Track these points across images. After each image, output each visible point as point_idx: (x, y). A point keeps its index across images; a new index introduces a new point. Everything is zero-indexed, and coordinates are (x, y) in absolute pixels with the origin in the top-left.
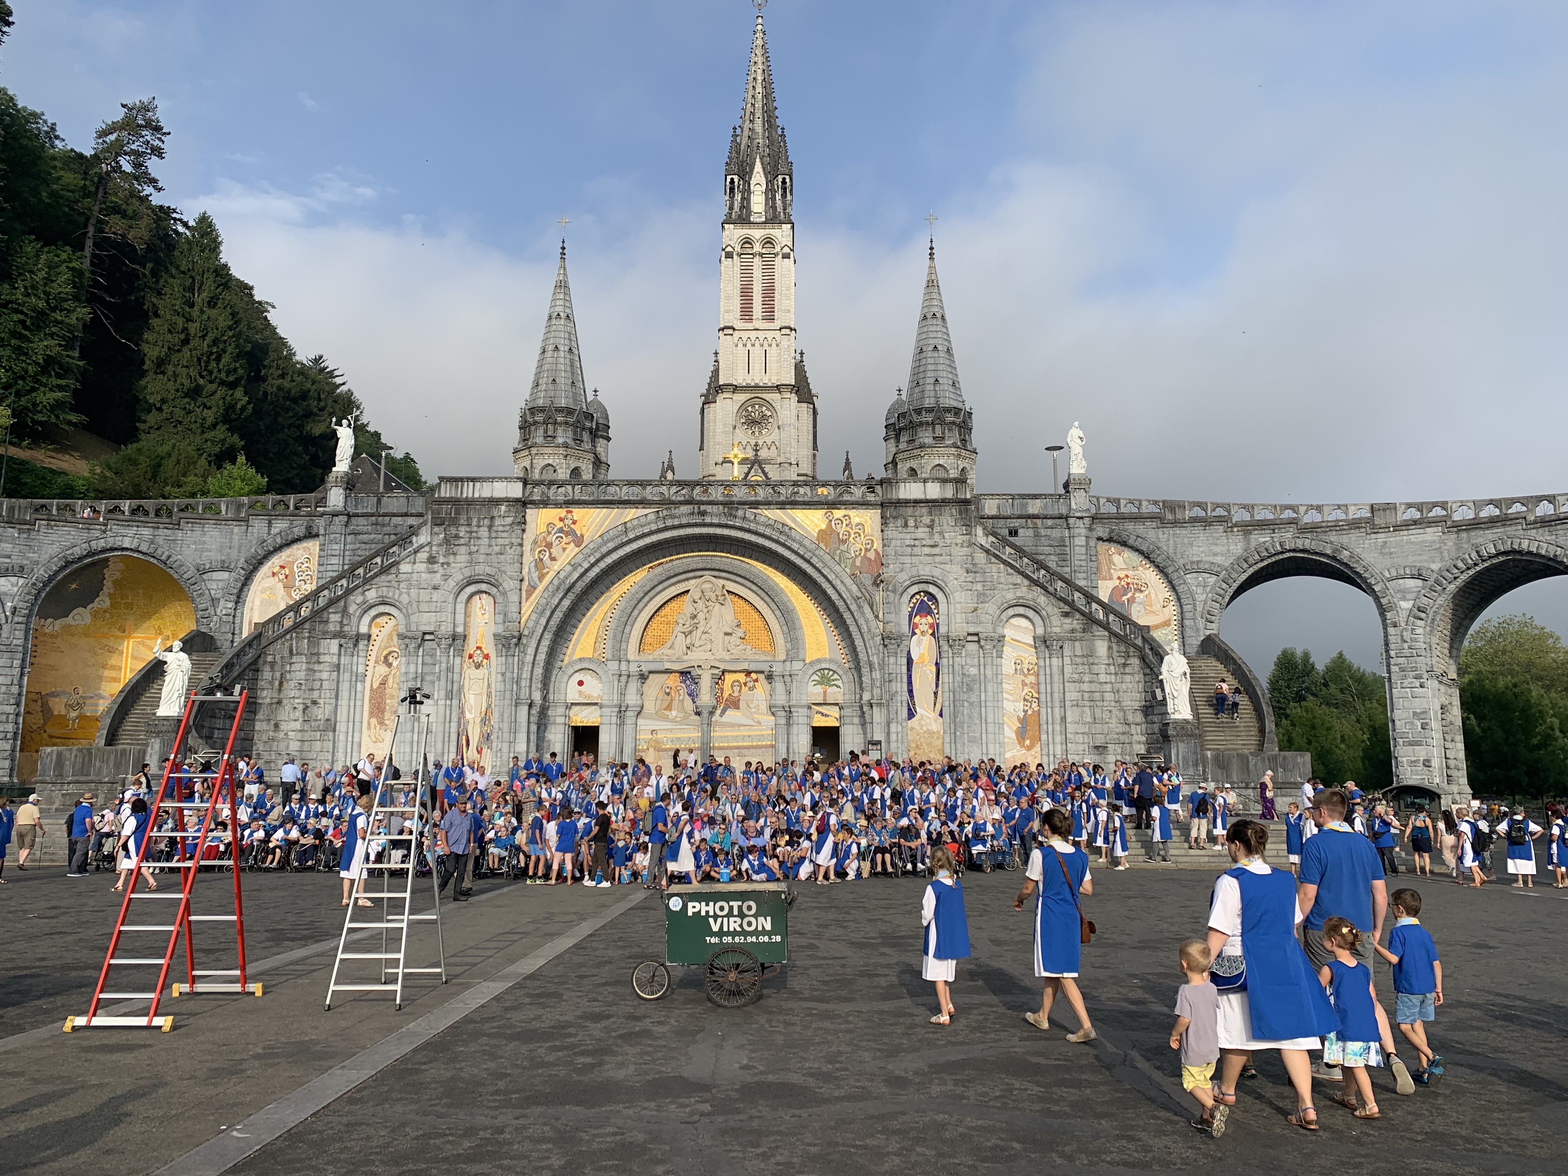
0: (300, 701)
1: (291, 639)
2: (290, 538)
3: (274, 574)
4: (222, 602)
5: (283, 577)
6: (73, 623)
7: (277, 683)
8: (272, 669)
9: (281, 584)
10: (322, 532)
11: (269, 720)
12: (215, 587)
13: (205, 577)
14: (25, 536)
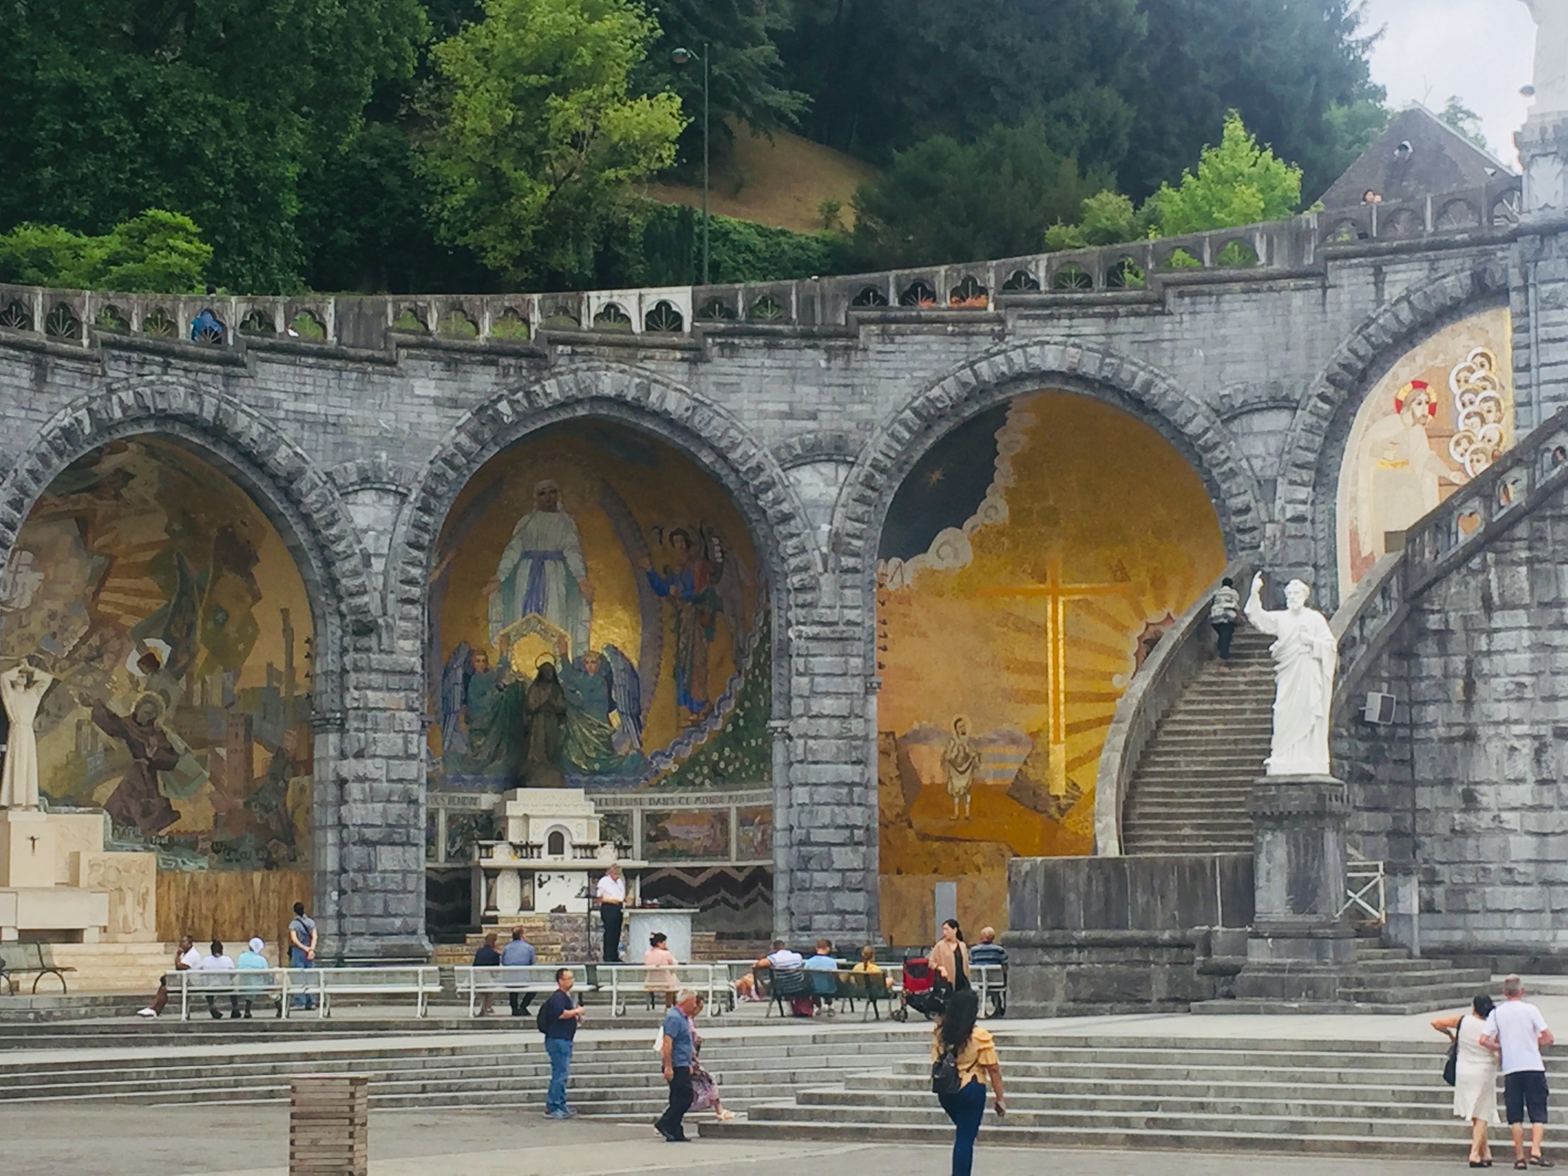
0: (1523, 729)
1: (1484, 569)
2: (1433, 306)
3: (1399, 405)
4: (1282, 488)
5: (1425, 409)
6: (939, 565)
7: (1458, 685)
8: (1444, 652)
9: (1419, 430)
10: (1515, 280)
11: (1448, 782)
12: (1260, 450)
13: (1235, 426)
14: (840, 362)
